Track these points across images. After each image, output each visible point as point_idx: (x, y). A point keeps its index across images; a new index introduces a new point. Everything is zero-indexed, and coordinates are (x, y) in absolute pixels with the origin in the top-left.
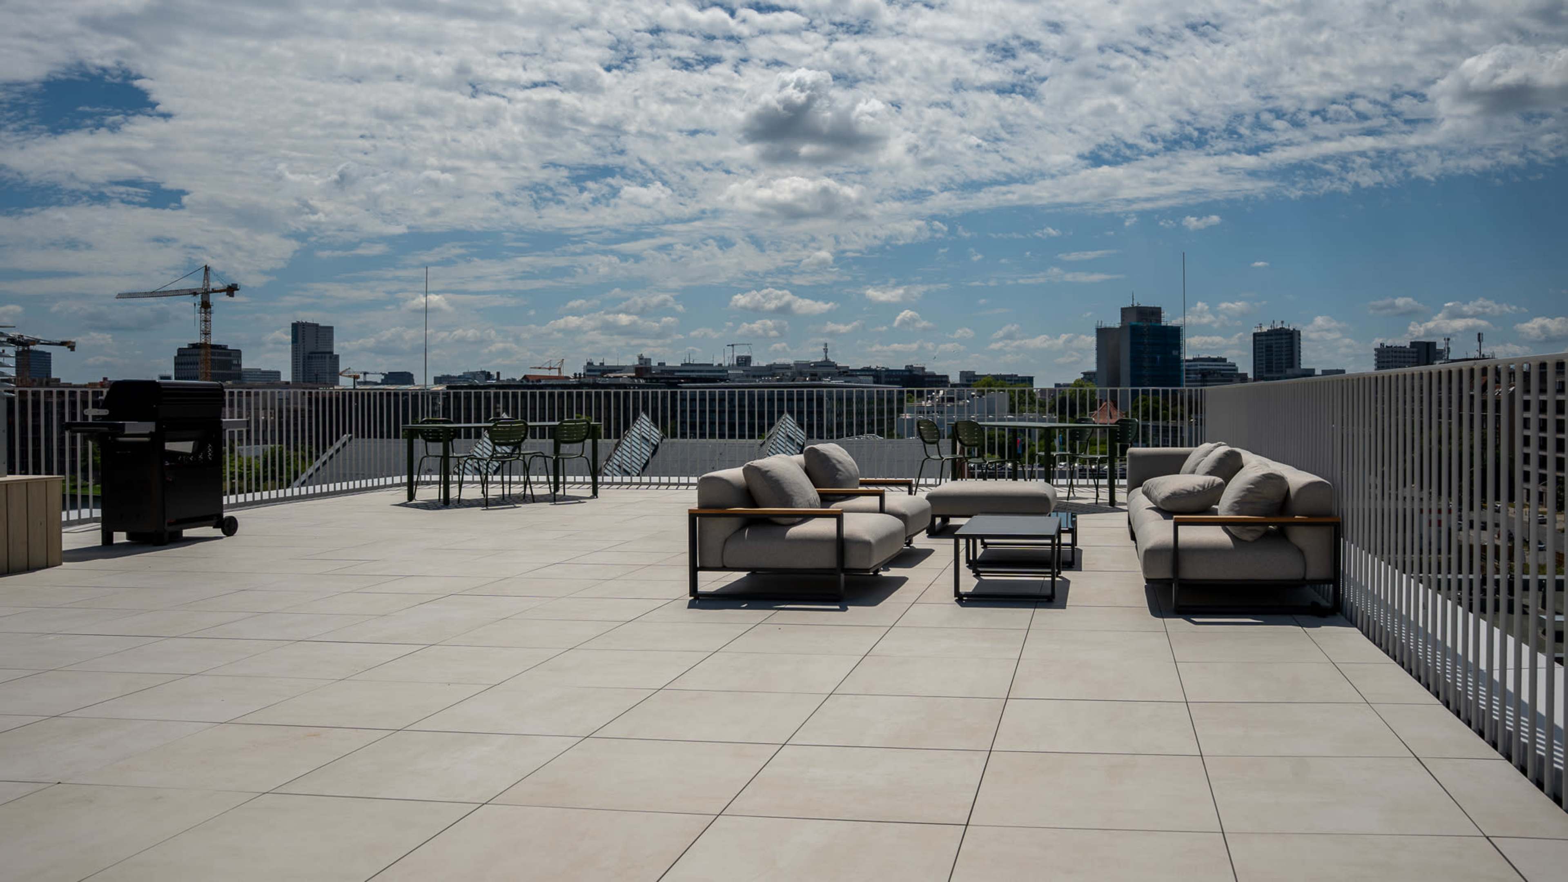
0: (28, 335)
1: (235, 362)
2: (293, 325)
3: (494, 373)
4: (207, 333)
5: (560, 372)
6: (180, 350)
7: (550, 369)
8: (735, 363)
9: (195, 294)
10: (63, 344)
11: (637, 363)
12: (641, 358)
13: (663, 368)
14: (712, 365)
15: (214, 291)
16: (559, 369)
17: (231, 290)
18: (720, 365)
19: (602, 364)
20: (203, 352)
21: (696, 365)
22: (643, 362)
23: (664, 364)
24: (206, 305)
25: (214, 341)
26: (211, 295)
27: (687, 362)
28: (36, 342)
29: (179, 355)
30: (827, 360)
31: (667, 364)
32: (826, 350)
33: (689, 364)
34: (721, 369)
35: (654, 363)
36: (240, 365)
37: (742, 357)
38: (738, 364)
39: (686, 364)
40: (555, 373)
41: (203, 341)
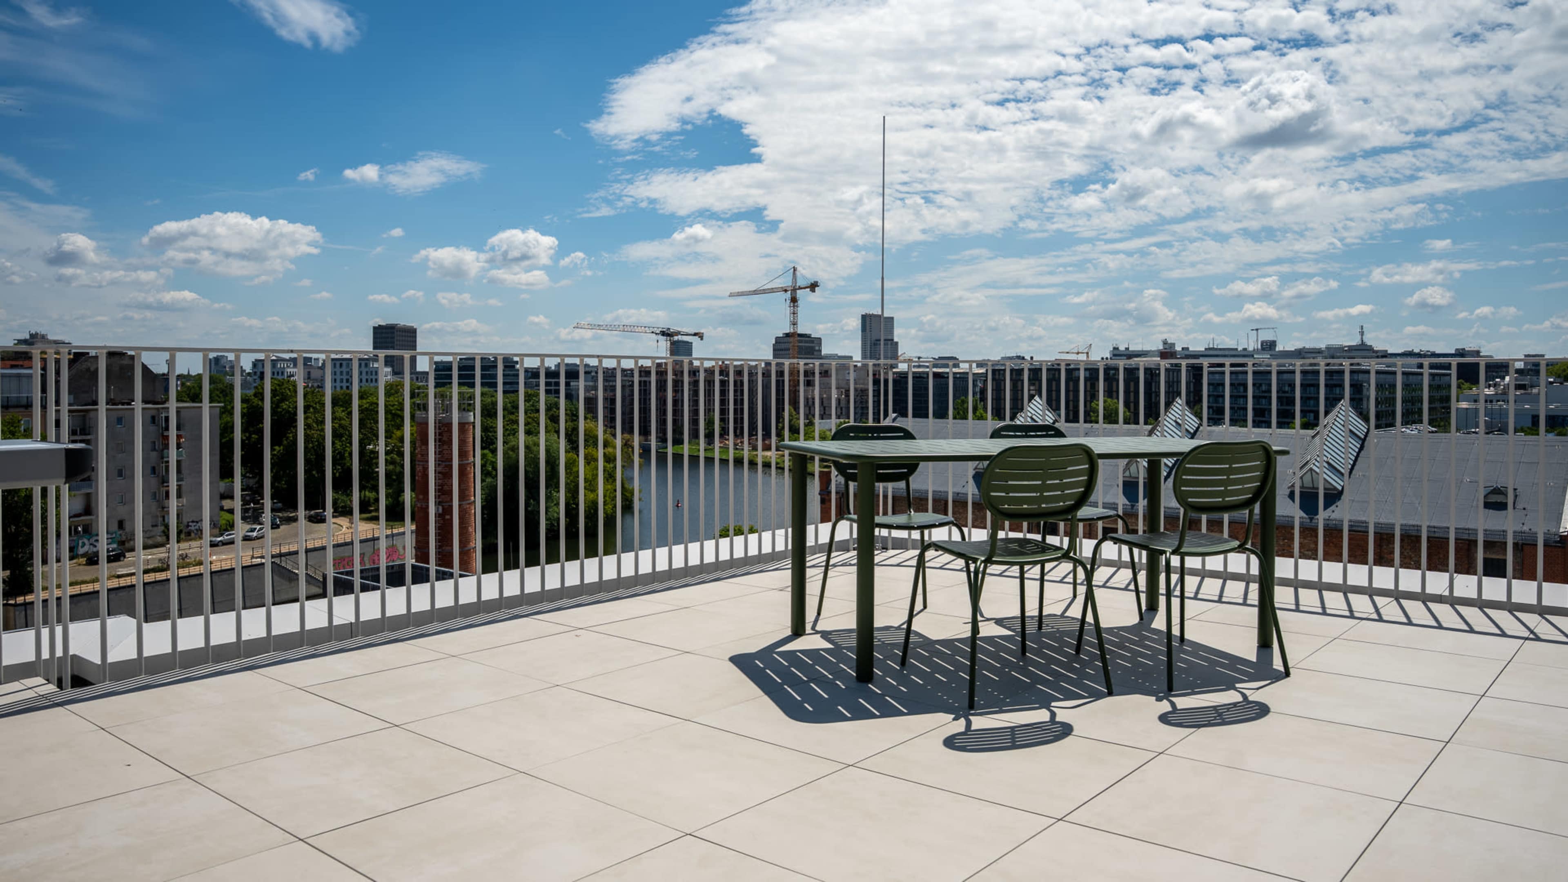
0: (674, 328)
1: (817, 348)
2: (863, 316)
3: (1028, 358)
4: (794, 324)
5: (1088, 357)
6: (777, 338)
7: (1078, 353)
8: (1259, 347)
9: (786, 291)
10: (695, 334)
11: (1161, 347)
12: (1165, 342)
13: (1187, 353)
14: (1236, 349)
15: (800, 288)
16: (1087, 353)
17: (813, 286)
18: (1245, 349)
19: (1127, 349)
20: (791, 339)
21: (1220, 349)
22: (1167, 346)
23: (1187, 349)
24: (794, 300)
25: (800, 331)
26: (798, 291)
27: (1211, 346)
28: (678, 333)
29: (776, 342)
30: (1363, 344)
31: (1191, 349)
32: (1362, 333)
33: (1213, 349)
34: (1245, 353)
35: (1178, 348)
36: (820, 351)
37: (1266, 342)
38: (1263, 349)
39: (1210, 349)
40: (1083, 357)
41: (792, 331)
